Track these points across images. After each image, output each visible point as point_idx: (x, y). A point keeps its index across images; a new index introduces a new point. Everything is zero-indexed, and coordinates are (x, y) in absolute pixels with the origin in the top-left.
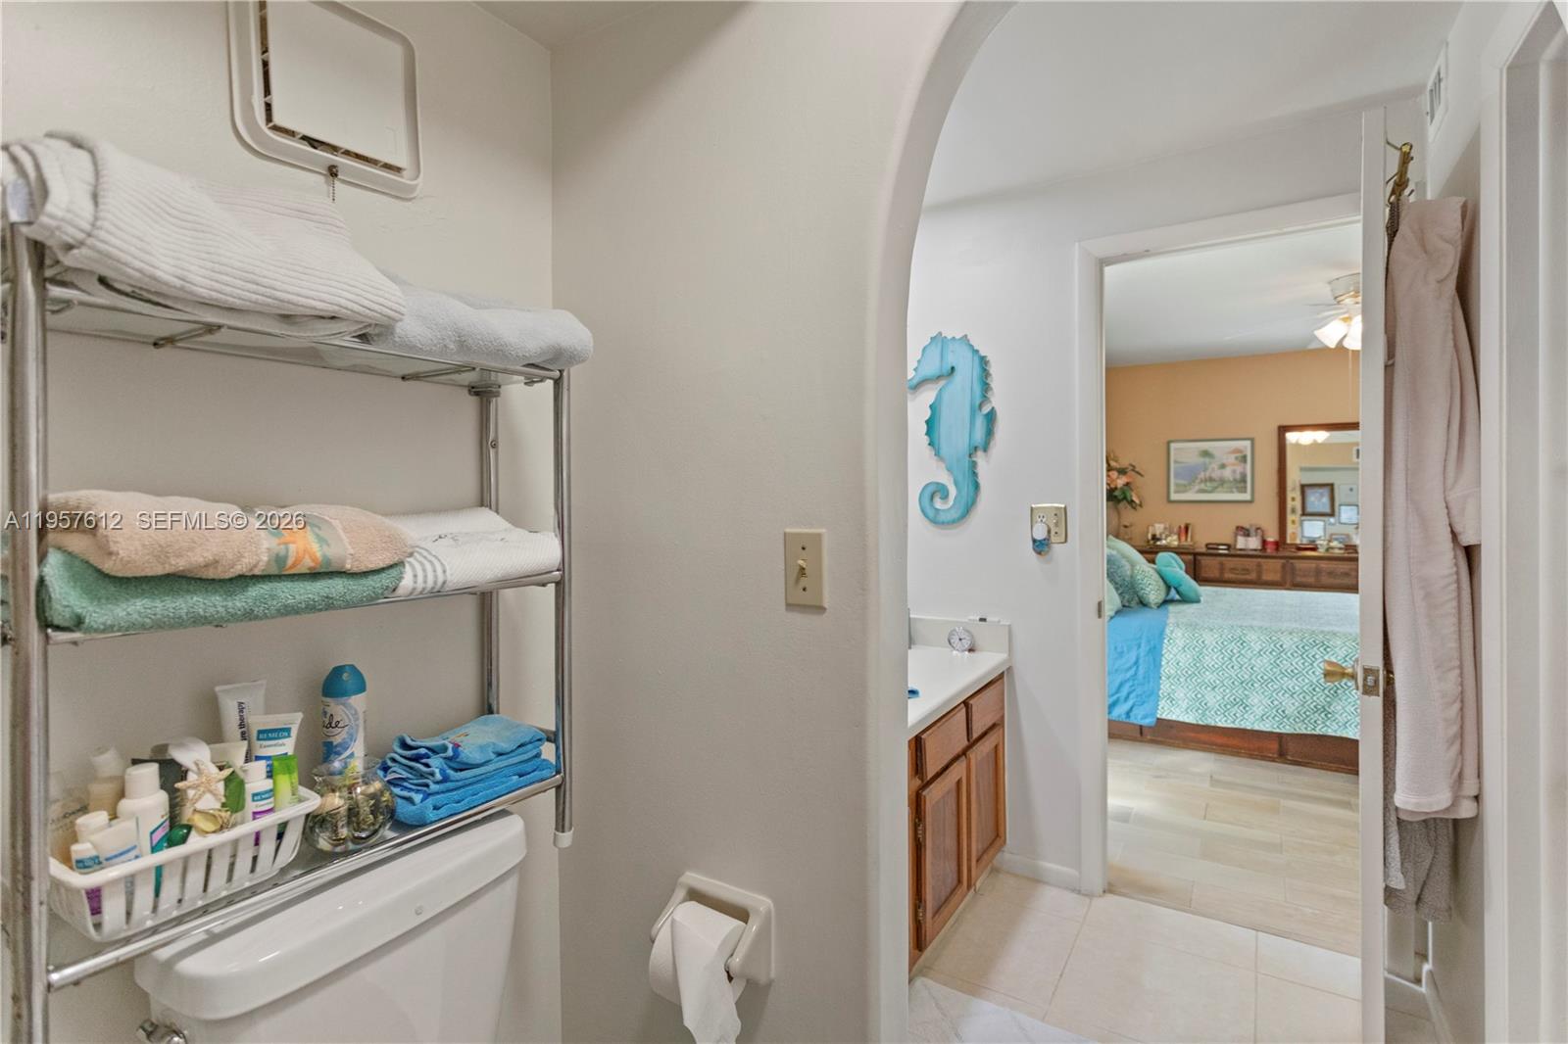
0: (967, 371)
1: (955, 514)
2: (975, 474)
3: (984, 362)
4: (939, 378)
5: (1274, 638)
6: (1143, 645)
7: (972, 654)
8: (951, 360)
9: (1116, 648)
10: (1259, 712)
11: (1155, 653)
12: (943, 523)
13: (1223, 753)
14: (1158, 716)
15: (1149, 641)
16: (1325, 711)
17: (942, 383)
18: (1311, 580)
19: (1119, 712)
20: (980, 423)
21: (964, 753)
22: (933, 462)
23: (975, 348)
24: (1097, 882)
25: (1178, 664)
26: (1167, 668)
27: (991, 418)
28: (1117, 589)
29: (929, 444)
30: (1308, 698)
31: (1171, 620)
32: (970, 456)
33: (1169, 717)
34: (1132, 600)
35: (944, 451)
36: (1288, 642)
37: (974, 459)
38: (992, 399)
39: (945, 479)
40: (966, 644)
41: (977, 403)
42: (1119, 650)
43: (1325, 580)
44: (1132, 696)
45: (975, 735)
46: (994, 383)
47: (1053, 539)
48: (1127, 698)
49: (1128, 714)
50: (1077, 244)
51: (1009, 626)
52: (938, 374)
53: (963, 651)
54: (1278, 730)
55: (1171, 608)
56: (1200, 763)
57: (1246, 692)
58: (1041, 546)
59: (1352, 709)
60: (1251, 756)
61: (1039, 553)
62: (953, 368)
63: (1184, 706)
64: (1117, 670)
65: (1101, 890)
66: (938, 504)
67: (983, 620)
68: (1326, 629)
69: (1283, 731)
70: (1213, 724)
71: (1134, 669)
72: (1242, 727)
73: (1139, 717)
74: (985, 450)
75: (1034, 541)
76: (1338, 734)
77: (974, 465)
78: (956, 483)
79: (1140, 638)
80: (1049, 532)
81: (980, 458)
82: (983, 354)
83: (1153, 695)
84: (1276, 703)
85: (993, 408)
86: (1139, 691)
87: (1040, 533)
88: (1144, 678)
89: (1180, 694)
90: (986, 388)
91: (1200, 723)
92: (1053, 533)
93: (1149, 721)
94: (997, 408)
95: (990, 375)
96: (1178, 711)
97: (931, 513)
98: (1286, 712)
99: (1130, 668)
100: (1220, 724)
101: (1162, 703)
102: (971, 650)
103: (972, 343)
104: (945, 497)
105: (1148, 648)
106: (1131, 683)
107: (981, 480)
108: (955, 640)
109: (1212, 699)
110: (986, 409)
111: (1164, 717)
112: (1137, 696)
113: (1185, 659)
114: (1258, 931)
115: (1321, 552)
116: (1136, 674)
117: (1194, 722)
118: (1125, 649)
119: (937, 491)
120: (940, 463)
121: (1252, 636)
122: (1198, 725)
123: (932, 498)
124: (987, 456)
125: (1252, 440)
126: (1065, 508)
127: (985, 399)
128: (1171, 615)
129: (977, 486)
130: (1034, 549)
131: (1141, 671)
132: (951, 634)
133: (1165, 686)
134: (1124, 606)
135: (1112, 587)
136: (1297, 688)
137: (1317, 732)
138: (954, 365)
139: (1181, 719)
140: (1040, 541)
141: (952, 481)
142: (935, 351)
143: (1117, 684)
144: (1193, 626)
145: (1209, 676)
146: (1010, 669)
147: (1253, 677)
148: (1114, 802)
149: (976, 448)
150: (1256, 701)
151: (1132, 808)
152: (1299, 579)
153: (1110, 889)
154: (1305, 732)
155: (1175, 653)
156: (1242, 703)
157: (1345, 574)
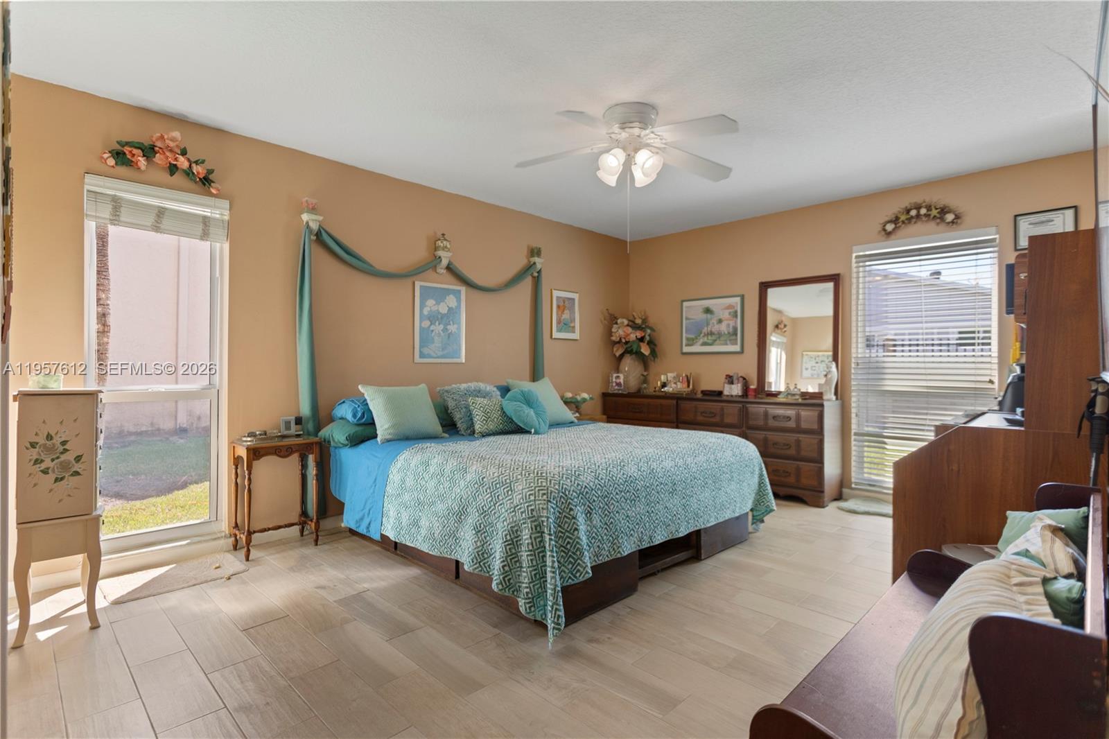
6: (381, 466)
9: (368, 468)
14: (382, 532)
18: (761, 423)
19: (363, 527)
26: (389, 487)
33: (386, 533)
42: (370, 470)
44: (371, 512)
48: (368, 514)
49: (368, 528)
63: (392, 522)
79: (383, 459)
84: (431, 525)
86: (374, 508)
88: (378, 496)
89: (391, 512)
91: (397, 540)
93: (377, 537)
96: (389, 528)
99: (372, 486)
101: (384, 520)
106: (371, 501)
113: (397, 480)
115: (779, 397)
116: (374, 492)
118: (373, 469)
125: (741, 297)
131: (376, 489)
133: (386, 504)
139: (389, 536)
152: (751, 423)
155: (395, 476)
156: (416, 523)
157: (789, 418)
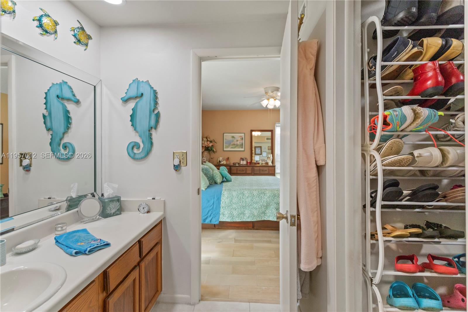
0: (148, 96)
1: (142, 155)
2: (151, 139)
3: (155, 92)
4: (136, 97)
5: (251, 192)
6: (215, 198)
7: (149, 214)
8: (141, 91)
9: (207, 199)
10: (247, 215)
11: (219, 199)
12: (137, 159)
13: (238, 229)
14: (220, 221)
15: (217, 196)
16: (264, 213)
17: (138, 100)
18: (258, 172)
19: (207, 221)
20: (153, 117)
21: (139, 264)
22: (133, 133)
23: (152, 86)
24: (197, 297)
25: (225, 203)
26: (222, 204)
27: (158, 116)
28: (208, 179)
29: (132, 125)
30: (260, 209)
31: (224, 189)
32: (149, 131)
33: (223, 220)
34: (212, 183)
35: (138, 129)
36: (255, 193)
37: (151, 132)
38: (159, 108)
39: (138, 140)
40: (146, 210)
41: (152, 108)
42: (208, 200)
43: (261, 172)
44: (212, 215)
45: (144, 255)
46: (160, 101)
47: (182, 164)
48: (210, 216)
49: (211, 221)
50: (192, 50)
51: (164, 200)
52: (136, 95)
53: (144, 213)
54: (252, 221)
55: (224, 184)
56: (231, 234)
57: (244, 210)
58: (177, 168)
59: (271, 212)
60: (245, 229)
61: (176, 170)
62: (142, 94)
63: (227, 216)
64: (207, 207)
65: (198, 301)
66: (135, 151)
67: (154, 199)
68: (264, 188)
69: (254, 220)
70: (235, 221)
71: (212, 206)
72: (243, 221)
73: (214, 221)
74: (156, 128)
75: (174, 166)
76: (267, 219)
77: (151, 135)
78: (143, 142)
79: (215, 195)
80: (180, 162)
81: (153, 132)
82: (155, 89)
83: (218, 214)
84: (252, 212)
85: (159, 112)
86: (214, 213)
87: (177, 162)
88: (216, 208)
89: (226, 213)
90: (156, 103)
91: (232, 221)
92: (182, 162)
93: (217, 223)
94: (160, 112)
95: (158, 98)
96: (225, 218)
97: (132, 155)
98: (255, 215)
99: (211, 205)
100: (237, 221)
101: (221, 216)
102: (148, 212)
103: (150, 84)
104: (139, 148)
105: (217, 199)
106: (212, 211)
107: (154, 141)
108: (141, 208)
109: (235, 213)
110: (156, 112)
111: (221, 220)
112: (213, 215)
113: (227, 201)
114: (250, 302)
115: (260, 165)
116: (213, 207)
117: (230, 221)
118: (210, 199)
119: (135, 145)
120: (137, 133)
121: (246, 192)
122: (231, 222)
123: (133, 148)
124: (156, 131)
125: (244, 133)
126: (186, 152)
127: (155, 108)
128: (223, 187)
129: (152, 144)
130: (174, 169)
131: (215, 206)
132: (140, 206)
133: (222, 210)
134: (210, 184)
135: (206, 178)
136: (257, 207)
137: (262, 220)
138: (142, 93)
139: (226, 221)
140: (177, 166)
141: (141, 140)
142: (135, 86)
143: (207, 211)
144: (230, 190)
145: (234, 206)
146: (164, 218)
147: (246, 205)
148: (204, 256)
149: (152, 128)
150: (247, 212)
151: (211, 257)
152: (255, 172)
153: (202, 299)
154: (259, 220)
155: (225, 199)
156: (243, 213)
157: (266, 170)
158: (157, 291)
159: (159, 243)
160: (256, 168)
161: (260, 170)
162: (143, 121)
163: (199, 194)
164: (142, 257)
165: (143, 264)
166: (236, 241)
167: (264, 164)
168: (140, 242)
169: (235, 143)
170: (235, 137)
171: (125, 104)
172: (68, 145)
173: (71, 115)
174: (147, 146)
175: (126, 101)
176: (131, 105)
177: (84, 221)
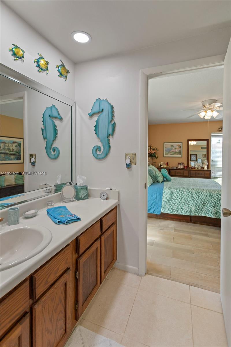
0: (107, 111)
1: (103, 156)
2: (109, 143)
3: (112, 107)
4: (99, 112)
5: (189, 191)
6: (158, 193)
7: (107, 200)
8: (102, 107)
9: (151, 194)
10: (186, 210)
11: (161, 195)
12: (99, 159)
13: (177, 221)
14: (161, 212)
15: (159, 192)
16: (201, 210)
17: (100, 114)
18: (194, 175)
19: (151, 211)
20: (111, 126)
21: (100, 237)
22: (97, 139)
23: (110, 103)
24: (143, 271)
25: (166, 198)
26: (164, 199)
27: (114, 125)
28: (152, 178)
29: (95, 134)
30: (197, 206)
31: (165, 186)
32: (108, 137)
33: (164, 212)
34: (155, 181)
35: (100, 136)
36: (193, 192)
37: (109, 138)
38: (115, 119)
39: (100, 144)
40: (105, 197)
41: (110, 120)
42: (152, 194)
43: (197, 175)
44: (155, 207)
45: (104, 230)
46: (116, 114)
47: (132, 164)
48: (154, 207)
49: (154, 211)
50: (140, 70)
51: (119, 191)
52: (99, 111)
53: (104, 199)
54: (190, 215)
55: (165, 183)
56: (171, 224)
57: (183, 205)
58: (128, 166)
59: (208, 209)
60: (184, 222)
61: (128, 168)
62: (103, 109)
63: (168, 209)
64: (151, 200)
65: (145, 274)
66: (98, 153)
67: (111, 189)
68: (202, 188)
69: (192, 215)
70: (175, 214)
71: (155, 200)
72: (182, 214)
73: (157, 212)
74: (112, 135)
75: (126, 164)
76: (204, 216)
77: (109, 140)
78: (103, 146)
79: (157, 191)
80: (131, 161)
81: (111, 138)
82: (112, 105)
83: (160, 206)
84: (190, 208)
85: (115, 122)
86: (157, 205)
87: (128, 162)
88: (158, 202)
89: (167, 206)
90: (113, 116)
91: (172, 213)
92: (132, 162)
93: (159, 213)
94: (116, 122)
95: (114, 112)
96: (166, 210)
97: (96, 155)
98: (192, 210)
99: (155, 199)
100: (176, 214)
101: (162, 208)
102: (107, 199)
103: (109, 101)
104: (100, 150)
105: (159, 194)
106: (155, 203)
107: (111, 145)
108: (102, 196)
109: (175, 207)
110: (113, 122)
111: (163, 212)
112: (156, 207)
113: (168, 197)
114: (190, 285)
115: (196, 169)
117: (170, 213)
118: (153, 194)
119: (98, 149)
120: (99, 140)
121: (184, 190)
122: (171, 214)
123: (96, 151)
124: (113, 137)
125: (182, 143)
126: (136, 154)
127: (112, 119)
128: (164, 185)
129: (110, 147)
130: (126, 167)
131: (157, 200)
132: (101, 194)
133: (163, 204)
134: (153, 182)
135: (150, 178)
136: (195, 204)
137: (200, 215)
139: (167, 213)
140: (128, 164)
141: (102, 145)
142: (98, 103)
143: (151, 204)
144: (170, 188)
145: (174, 201)
146: (119, 205)
147: (184, 201)
148: (149, 239)
149: (109, 135)
150: (185, 207)
151: (154, 240)
152: (192, 175)
153: (147, 273)
154: (196, 215)
155: (166, 195)
156: (182, 208)
158: (113, 260)
159: (114, 223)
160: (192, 172)
161: (196, 173)
162: (104, 131)
163: (145, 188)
164: (103, 232)
165: (103, 237)
166: (175, 230)
167: (200, 168)
168: (101, 220)
169: (174, 151)
170: (174, 145)
171: (91, 118)
172: (56, 148)
173: (58, 128)
174: (106, 149)
175: (91, 115)
176: (95, 118)
177: (65, 201)
